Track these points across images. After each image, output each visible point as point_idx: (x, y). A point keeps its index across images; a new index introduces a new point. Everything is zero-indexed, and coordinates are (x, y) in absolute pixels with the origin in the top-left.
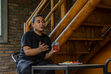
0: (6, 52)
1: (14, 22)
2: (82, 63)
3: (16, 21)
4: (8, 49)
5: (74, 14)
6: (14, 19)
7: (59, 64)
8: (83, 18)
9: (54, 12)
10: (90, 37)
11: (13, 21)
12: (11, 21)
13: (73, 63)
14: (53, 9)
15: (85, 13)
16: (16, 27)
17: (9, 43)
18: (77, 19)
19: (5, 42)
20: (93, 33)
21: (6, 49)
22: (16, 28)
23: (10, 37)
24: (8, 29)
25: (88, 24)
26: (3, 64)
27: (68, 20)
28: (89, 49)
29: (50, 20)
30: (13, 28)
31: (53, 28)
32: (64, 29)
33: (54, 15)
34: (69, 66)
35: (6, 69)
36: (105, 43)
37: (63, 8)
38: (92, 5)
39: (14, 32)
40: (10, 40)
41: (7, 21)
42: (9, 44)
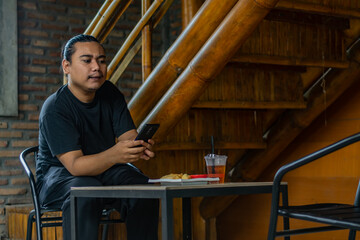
0: (14, 143)
1: (40, 52)
3: (45, 50)
4: (19, 134)
6: (39, 43)
7: (150, 181)
8: (232, 43)
9: (151, 21)
11: (33, 46)
12: (27, 50)
13: (192, 178)
14: (146, 14)
15: (237, 27)
16: (43, 66)
17: (22, 116)
19: (8, 113)
21: (13, 134)
22: (43, 70)
23: (26, 97)
24: (19, 72)
25: (251, 61)
26: (4, 179)
27: (190, 48)
28: (265, 136)
29: (139, 48)
30: (33, 69)
31: (148, 70)
32: (178, 75)
33: (152, 31)
34: (172, 187)
35: (14, 195)
36: (313, 116)
38: (258, 3)
39: (39, 83)
40: (26, 107)
41: (15, 48)
42: (24, 120)
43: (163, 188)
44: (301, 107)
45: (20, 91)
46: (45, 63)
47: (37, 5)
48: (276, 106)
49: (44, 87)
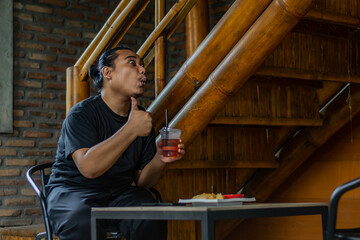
0: (8, 162)
1: (36, 66)
2: (254, 199)
3: (41, 63)
4: (13, 152)
5: (229, 39)
6: (35, 56)
7: (181, 201)
8: (258, 54)
9: (165, 32)
10: (279, 115)
11: (29, 60)
12: (23, 63)
13: (226, 198)
14: (159, 24)
15: (265, 38)
16: (39, 80)
17: (16, 133)
18: (239, 56)
19: (3, 130)
20: (289, 103)
21: (7, 152)
22: (39, 85)
23: (21, 113)
24: (14, 86)
25: (273, 74)
27: (210, 59)
28: (277, 155)
29: (150, 60)
30: (29, 84)
31: (162, 83)
32: (197, 89)
33: (166, 44)
34: (213, 208)
35: (8, 217)
37: (192, 19)
38: (289, 12)
39: (35, 98)
40: (21, 124)
41: (10, 61)
42: (18, 137)
43: (205, 209)
44: (317, 124)
45: (16, 106)
46: (41, 77)
47: (33, 17)
48: (293, 123)
49: (40, 103)
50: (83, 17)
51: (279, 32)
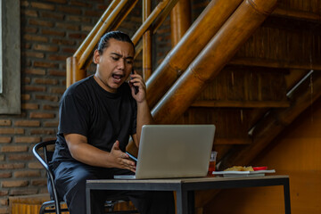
0: (16, 139)
1: (40, 56)
3: (45, 53)
4: (21, 131)
5: (207, 33)
6: (40, 47)
9: (151, 28)
10: (251, 98)
11: (34, 50)
12: (29, 53)
14: (147, 20)
15: (237, 33)
16: (43, 68)
17: (24, 114)
18: (214, 48)
19: (12, 112)
20: (260, 88)
21: (16, 130)
22: (43, 72)
23: (28, 97)
24: (22, 73)
25: (245, 64)
26: (8, 173)
28: (250, 133)
29: (138, 51)
30: (35, 71)
32: (179, 76)
35: (17, 187)
36: (295, 114)
37: (176, 14)
38: (257, 10)
39: (40, 84)
40: (28, 106)
41: (18, 51)
42: (25, 117)
44: (284, 106)
45: (23, 92)
46: (45, 66)
47: (38, 13)
48: (263, 105)
49: (44, 88)
50: (81, 12)
51: (249, 27)
